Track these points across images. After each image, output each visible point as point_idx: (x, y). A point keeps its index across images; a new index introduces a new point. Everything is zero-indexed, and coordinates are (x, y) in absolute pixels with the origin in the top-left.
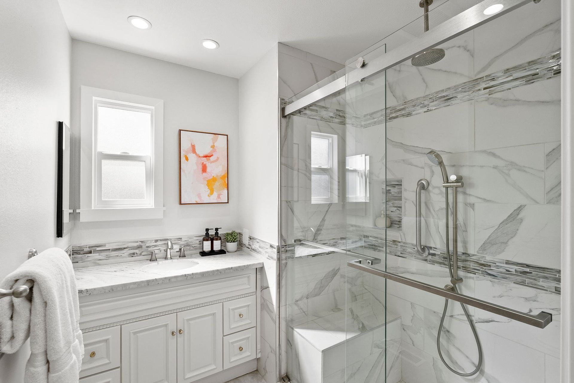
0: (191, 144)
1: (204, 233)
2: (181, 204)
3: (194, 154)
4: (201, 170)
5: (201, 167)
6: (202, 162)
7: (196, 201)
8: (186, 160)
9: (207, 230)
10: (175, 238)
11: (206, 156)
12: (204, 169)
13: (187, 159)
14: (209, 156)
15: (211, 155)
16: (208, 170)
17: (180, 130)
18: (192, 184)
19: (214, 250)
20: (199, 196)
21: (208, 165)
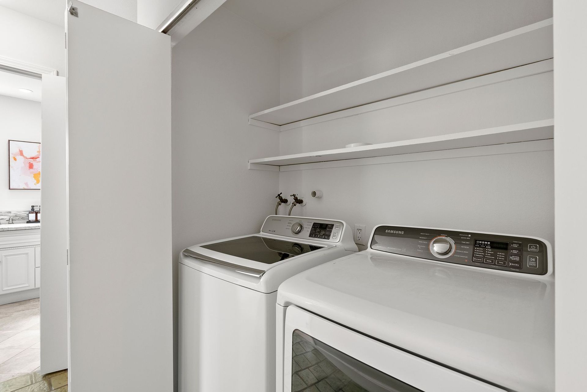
0: (19, 150)
1: (30, 209)
2: (10, 189)
3: (22, 156)
4: (28, 168)
5: (28, 165)
6: (30, 162)
7: (23, 188)
8: (14, 161)
9: (33, 207)
10: (6, 212)
11: (33, 158)
12: (31, 166)
13: (15, 159)
14: (35, 158)
15: (37, 157)
16: (34, 167)
17: (9, 141)
18: (20, 176)
19: (38, 219)
20: (26, 184)
21: (35, 164)
